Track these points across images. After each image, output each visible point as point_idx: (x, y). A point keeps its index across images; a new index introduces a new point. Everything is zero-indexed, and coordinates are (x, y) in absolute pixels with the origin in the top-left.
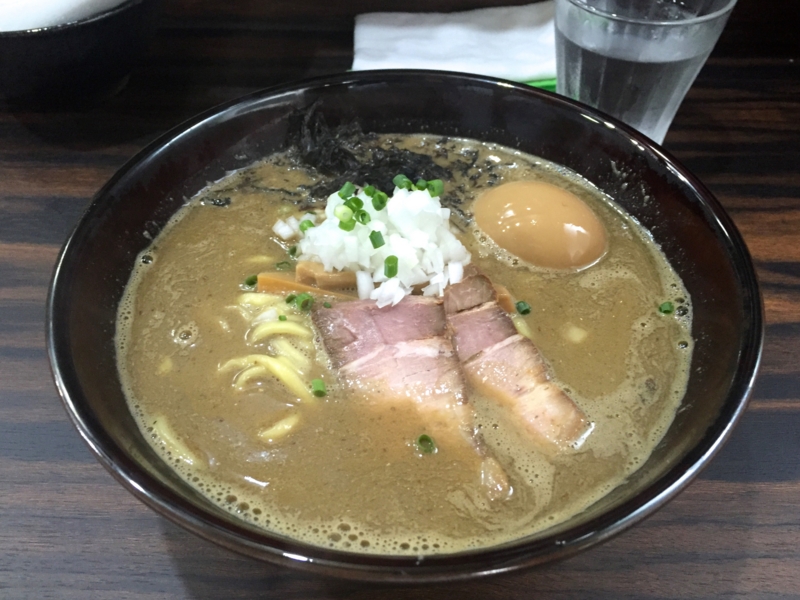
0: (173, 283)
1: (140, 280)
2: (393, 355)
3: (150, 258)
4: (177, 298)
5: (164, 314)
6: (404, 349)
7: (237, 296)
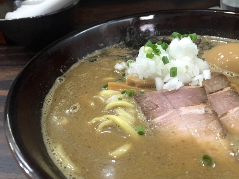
0: (71, 89)
1: (57, 87)
2: (179, 114)
3: (62, 80)
4: (72, 94)
5: (65, 100)
6: (184, 111)
7: (98, 92)
